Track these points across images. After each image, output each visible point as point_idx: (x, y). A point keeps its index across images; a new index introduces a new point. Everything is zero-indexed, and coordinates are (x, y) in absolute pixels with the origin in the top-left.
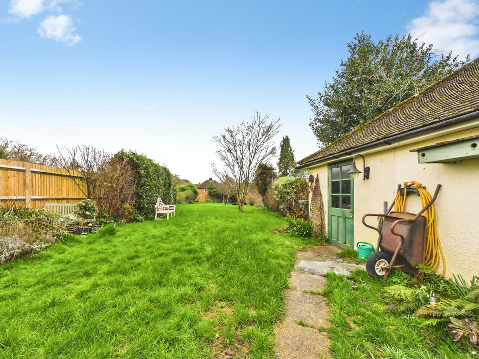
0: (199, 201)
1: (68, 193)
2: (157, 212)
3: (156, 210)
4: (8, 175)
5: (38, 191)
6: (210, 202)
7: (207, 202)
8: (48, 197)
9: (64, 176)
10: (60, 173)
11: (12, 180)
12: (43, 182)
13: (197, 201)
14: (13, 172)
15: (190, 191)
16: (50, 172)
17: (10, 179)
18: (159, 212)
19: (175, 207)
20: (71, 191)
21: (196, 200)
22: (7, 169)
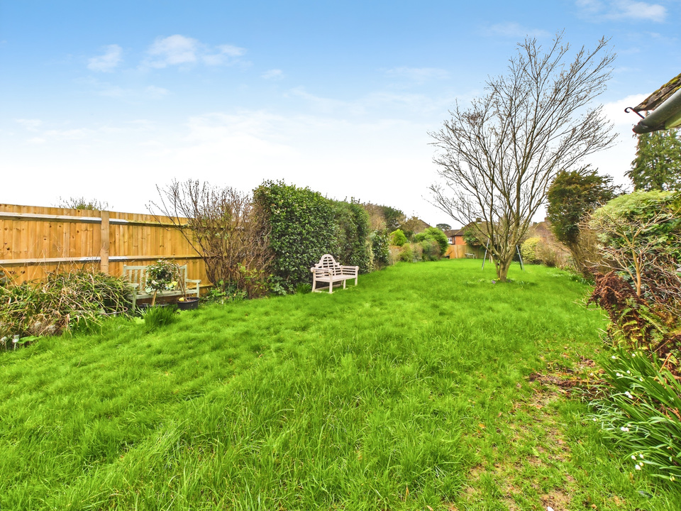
0: (452, 256)
1: (174, 251)
2: (315, 279)
3: (315, 275)
4: (77, 229)
5: (124, 248)
6: (470, 258)
7: (467, 257)
8: (140, 257)
9: (167, 226)
10: (158, 223)
11: (83, 236)
12: (131, 237)
13: (448, 257)
14: (84, 226)
15: (433, 240)
16: (143, 222)
17: (79, 233)
18: (319, 279)
19: (357, 271)
20: (179, 248)
21: (445, 255)
22: (75, 221)
